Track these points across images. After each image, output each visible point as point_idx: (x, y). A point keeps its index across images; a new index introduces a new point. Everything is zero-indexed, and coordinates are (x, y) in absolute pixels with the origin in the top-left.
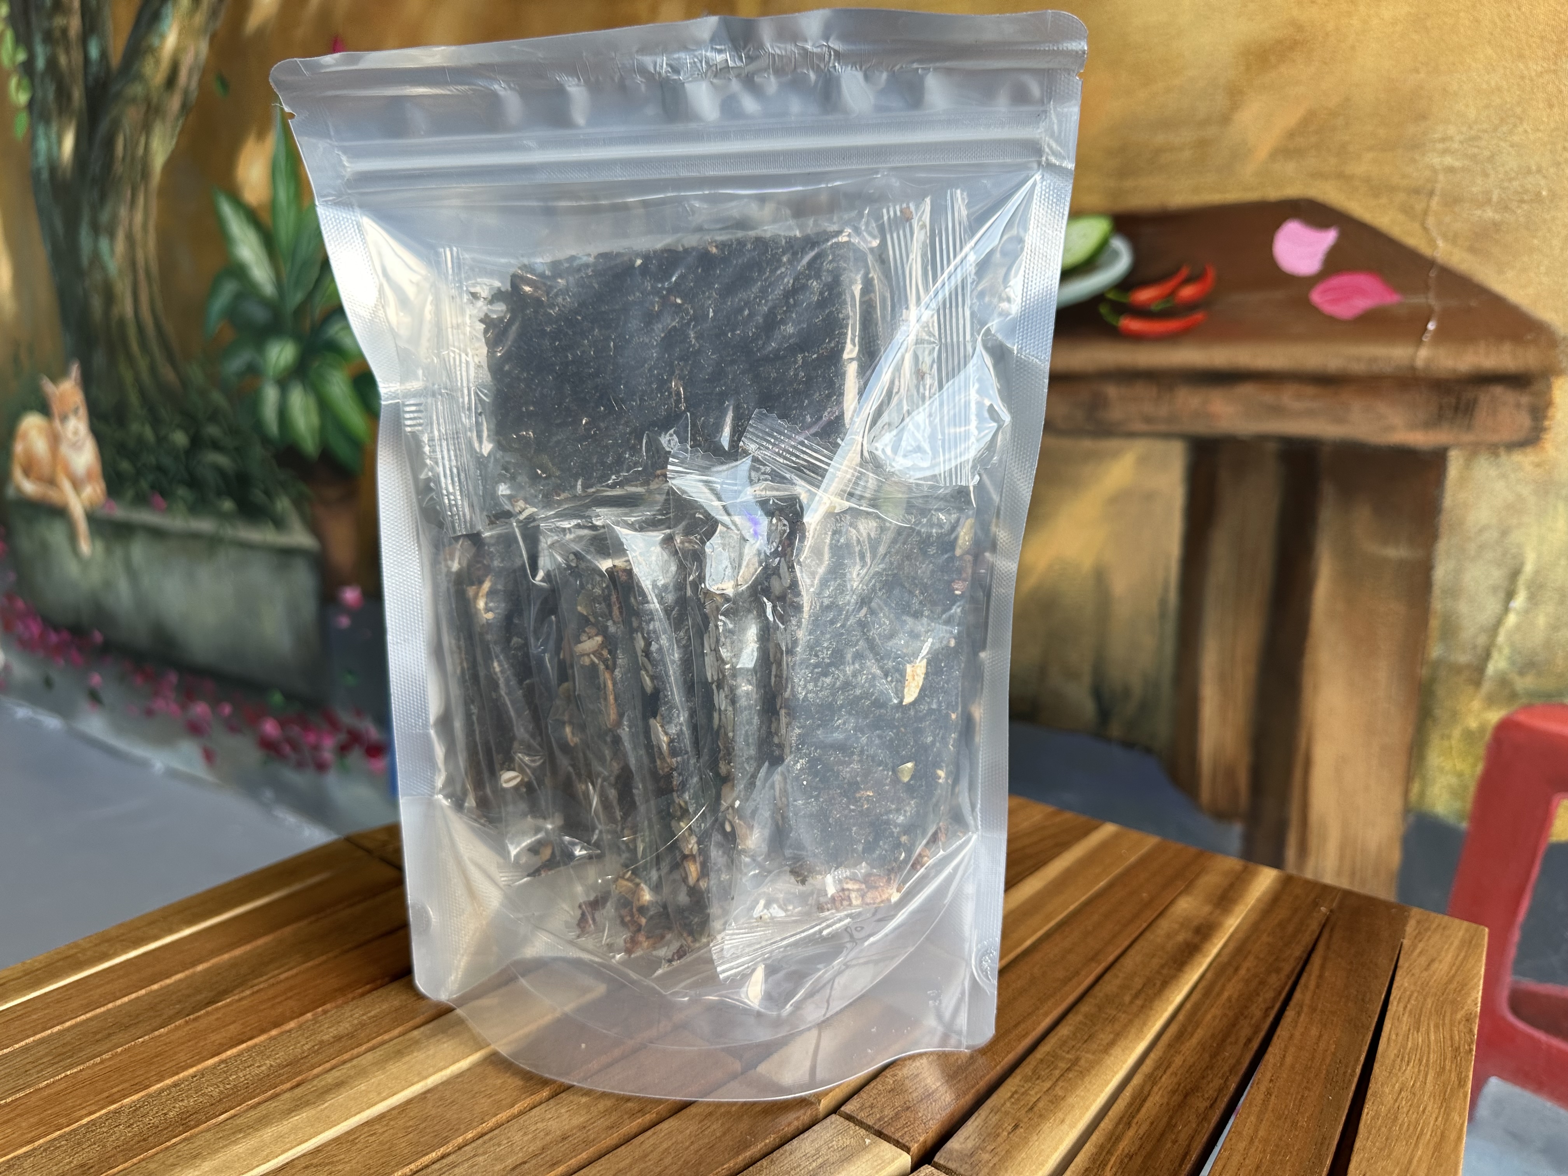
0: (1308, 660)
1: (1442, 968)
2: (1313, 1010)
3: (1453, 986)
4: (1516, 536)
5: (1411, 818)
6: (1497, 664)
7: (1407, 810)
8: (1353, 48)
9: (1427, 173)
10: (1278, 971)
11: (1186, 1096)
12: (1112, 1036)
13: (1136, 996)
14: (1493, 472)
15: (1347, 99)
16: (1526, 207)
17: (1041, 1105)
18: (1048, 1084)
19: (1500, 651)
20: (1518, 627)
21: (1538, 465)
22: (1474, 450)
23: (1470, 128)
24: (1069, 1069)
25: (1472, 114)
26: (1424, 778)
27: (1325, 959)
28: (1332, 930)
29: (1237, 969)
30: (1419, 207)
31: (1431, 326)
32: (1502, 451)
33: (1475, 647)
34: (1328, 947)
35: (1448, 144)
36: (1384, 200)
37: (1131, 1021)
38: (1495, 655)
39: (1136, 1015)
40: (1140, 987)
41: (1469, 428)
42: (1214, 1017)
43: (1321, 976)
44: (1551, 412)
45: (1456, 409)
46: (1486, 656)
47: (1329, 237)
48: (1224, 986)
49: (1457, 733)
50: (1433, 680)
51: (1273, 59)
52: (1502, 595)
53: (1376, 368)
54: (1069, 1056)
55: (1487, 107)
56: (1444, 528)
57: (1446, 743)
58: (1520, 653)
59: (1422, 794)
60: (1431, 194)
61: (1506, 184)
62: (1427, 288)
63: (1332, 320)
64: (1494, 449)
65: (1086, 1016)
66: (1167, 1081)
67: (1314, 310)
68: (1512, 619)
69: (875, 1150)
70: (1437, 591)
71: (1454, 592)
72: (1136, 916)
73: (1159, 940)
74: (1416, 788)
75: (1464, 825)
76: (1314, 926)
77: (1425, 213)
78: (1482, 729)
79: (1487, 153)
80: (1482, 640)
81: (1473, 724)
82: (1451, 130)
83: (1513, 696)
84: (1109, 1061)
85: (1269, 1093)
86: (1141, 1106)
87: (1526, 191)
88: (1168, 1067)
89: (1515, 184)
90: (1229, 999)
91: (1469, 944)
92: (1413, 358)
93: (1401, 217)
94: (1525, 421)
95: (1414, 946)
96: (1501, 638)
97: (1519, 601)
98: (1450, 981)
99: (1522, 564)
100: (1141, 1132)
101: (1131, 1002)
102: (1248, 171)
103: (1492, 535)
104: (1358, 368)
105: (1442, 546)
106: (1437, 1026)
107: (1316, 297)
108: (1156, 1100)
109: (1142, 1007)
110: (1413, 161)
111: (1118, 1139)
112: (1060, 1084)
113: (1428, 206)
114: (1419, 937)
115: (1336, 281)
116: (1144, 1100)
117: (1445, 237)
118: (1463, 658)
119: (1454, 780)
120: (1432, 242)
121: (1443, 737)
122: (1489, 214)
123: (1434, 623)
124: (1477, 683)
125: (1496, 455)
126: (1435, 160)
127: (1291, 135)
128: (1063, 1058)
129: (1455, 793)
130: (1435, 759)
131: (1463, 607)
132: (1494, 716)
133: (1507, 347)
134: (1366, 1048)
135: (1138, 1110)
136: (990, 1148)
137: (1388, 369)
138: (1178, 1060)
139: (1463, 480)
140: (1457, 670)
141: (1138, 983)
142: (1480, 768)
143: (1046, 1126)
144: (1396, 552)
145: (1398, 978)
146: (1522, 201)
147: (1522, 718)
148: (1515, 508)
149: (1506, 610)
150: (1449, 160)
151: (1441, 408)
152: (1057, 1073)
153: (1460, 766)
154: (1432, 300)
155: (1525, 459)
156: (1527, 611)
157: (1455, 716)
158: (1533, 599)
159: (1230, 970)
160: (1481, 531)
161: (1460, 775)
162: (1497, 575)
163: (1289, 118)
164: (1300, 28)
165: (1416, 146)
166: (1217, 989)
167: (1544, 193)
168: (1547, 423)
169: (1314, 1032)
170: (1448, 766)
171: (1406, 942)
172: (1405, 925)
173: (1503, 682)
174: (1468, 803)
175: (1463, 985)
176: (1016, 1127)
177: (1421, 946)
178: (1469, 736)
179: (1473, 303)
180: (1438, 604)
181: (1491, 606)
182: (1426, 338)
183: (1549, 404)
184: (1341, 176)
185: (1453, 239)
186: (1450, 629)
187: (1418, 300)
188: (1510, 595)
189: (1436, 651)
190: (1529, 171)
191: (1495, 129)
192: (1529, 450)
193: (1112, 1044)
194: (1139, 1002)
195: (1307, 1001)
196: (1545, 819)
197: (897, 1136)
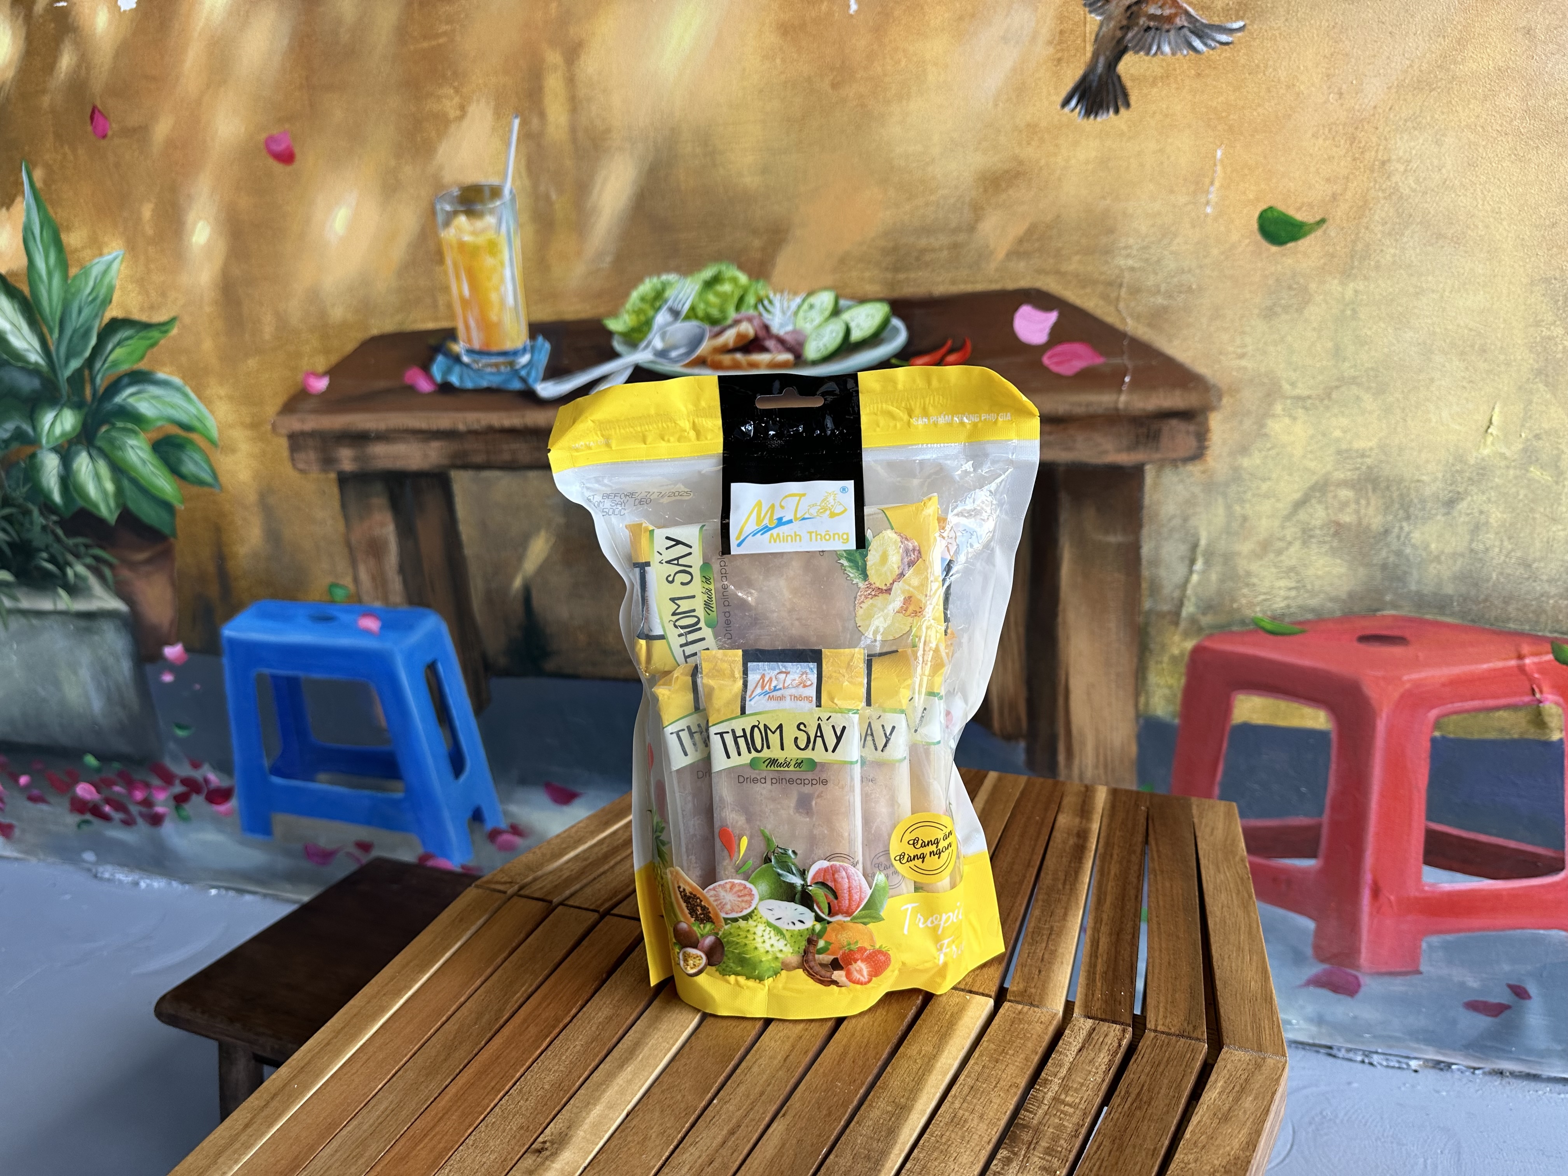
0: (1060, 619)
1: (1219, 833)
2: (1162, 872)
3: (1228, 842)
4: (1193, 522)
5: (1141, 721)
6: (1189, 609)
7: (1138, 716)
8: (1060, 179)
9: (1117, 271)
10: (1134, 852)
11: (1118, 935)
12: (1063, 910)
13: (1064, 883)
14: (1175, 479)
15: (1058, 217)
16: (1183, 296)
17: (1046, 956)
18: (1044, 945)
19: (1189, 600)
20: (1199, 583)
21: (1204, 472)
22: (1161, 465)
23: (1143, 240)
24: (1050, 934)
25: (1143, 229)
26: (1147, 693)
27: (1156, 839)
28: (1153, 820)
29: (1111, 856)
30: (1113, 295)
31: (1127, 379)
32: (1179, 464)
33: (1173, 599)
34: (1155, 832)
35: (1129, 251)
36: (1088, 290)
37: (1069, 899)
38: (1186, 603)
39: (1070, 895)
40: (1064, 877)
41: (1157, 449)
42: (1112, 887)
43: (1158, 851)
44: (1210, 435)
45: (1148, 436)
46: (1181, 604)
47: (1053, 316)
48: (1109, 868)
49: (1166, 659)
50: (1147, 624)
51: (1004, 185)
52: (1187, 562)
53: (1091, 410)
54: (1047, 926)
55: (1153, 226)
56: (1146, 519)
57: (1159, 666)
58: (1202, 600)
59: (1147, 704)
60: (1121, 286)
61: (1169, 280)
62: (1122, 353)
63: (1059, 376)
64: (1175, 463)
65: (1043, 901)
66: (1104, 929)
67: (1046, 369)
68: (1195, 578)
69: (974, 1001)
70: (1144, 562)
71: (1156, 562)
72: (1039, 833)
73: (1060, 846)
74: (1142, 700)
75: (1177, 721)
76: (1142, 820)
77: (1118, 299)
78: (1182, 654)
79: (1155, 259)
80: (1177, 594)
81: (1176, 651)
82: (1131, 241)
83: (1200, 629)
84: (1069, 924)
85: (1159, 924)
86: (1098, 945)
87: (1182, 285)
88: (1101, 921)
89: (1176, 280)
90: (1115, 875)
91: (1228, 815)
92: (1117, 402)
93: (1101, 303)
94: (1193, 442)
95: (1201, 823)
96: (1189, 592)
97: (1199, 565)
98: (1226, 840)
99: (1198, 540)
100: (1105, 959)
101: (1064, 888)
102: (991, 268)
103: (1177, 522)
104: (1079, 410)
105: (1145, 531)
106: (1228, 867)
107: (1046, 360)
108: (1104, 941)
109: (1071, 889)
110: (1106, 262)
111: (1095, 966)
112: (1050, 943)
113: (1119, 296)
114: (1201, 816)
115: (1059, 349)
116: (1098, 942)
117: (1132, 316)
118: (1165, 608)
119: (1167, 691)
120: (1123, 320)
121: (1157, 662)
122: (1160, 300)
123: (1144, 585)
124: (1176, 623)
125: (1176, 467)
126: (1122, 262)
127: (1020, 241)
128: (1044, 929)
129: (1169, 700)
130: (1153, 678)
131: (1163, 572)
132: (1189, 645)
133: (1178, 393)
134: (1196, 888)
135: (1098, 948)
136: (1033, 985)
137: (1100, 411)
138: (1105, 917)
139: (1156, 485)
140: (1162, 615)
141: (1061, 875)
142: (1183, 681)
143: (1055, 967)
144: (1114, 539)
145: (1199, 844)
146: (1180, 292)
147: (1208, 644)
148: (1191, 502)
149: (1191, 572)
150: (1130, 262)
151: (1137, 436)
152: (1045, 937)
153: (1171, 681)
154: (1126, 361)
155: (1195, 469)
156: (1204, 572)
157: (1163, 647)
158: (1207, 563)
159: (1108, 857)
160: (1170, 520)
161: (1170, 687)
162: (1183, 549)
163: (1017, 229)
164: (1021, 163)
165: (1108, 251)
166: (1106, 870)
167: (1194, 287)
168: (1207, 443)
169: (1168, 884)
170: (1162, 682)
171: (1196, 820)
172: (1191, 809)
173: (1193, 620)
174: (1177, 707)
175: (1233, 841)
176: (1040, 971)
177: (1204, 821)
178: (1174, 660)
179: (1154, 363)
180: (1145, 573)
181: (1181, 570)
182: (1124, 388)
183: (1207, 430)
184: (1058, 272)
185: (1138, 318)
186: (1155, 588)
187: (1117, 361)
188: (1193, 562)
189: (1147, 604)
190: (1183, 272)
191: (1160, 241)
192: (1197, 462)
193: (1065, 914)
194: (1068, 887)
195: (1157, 868)
196: (1227, 709)
197: (981, 991)
